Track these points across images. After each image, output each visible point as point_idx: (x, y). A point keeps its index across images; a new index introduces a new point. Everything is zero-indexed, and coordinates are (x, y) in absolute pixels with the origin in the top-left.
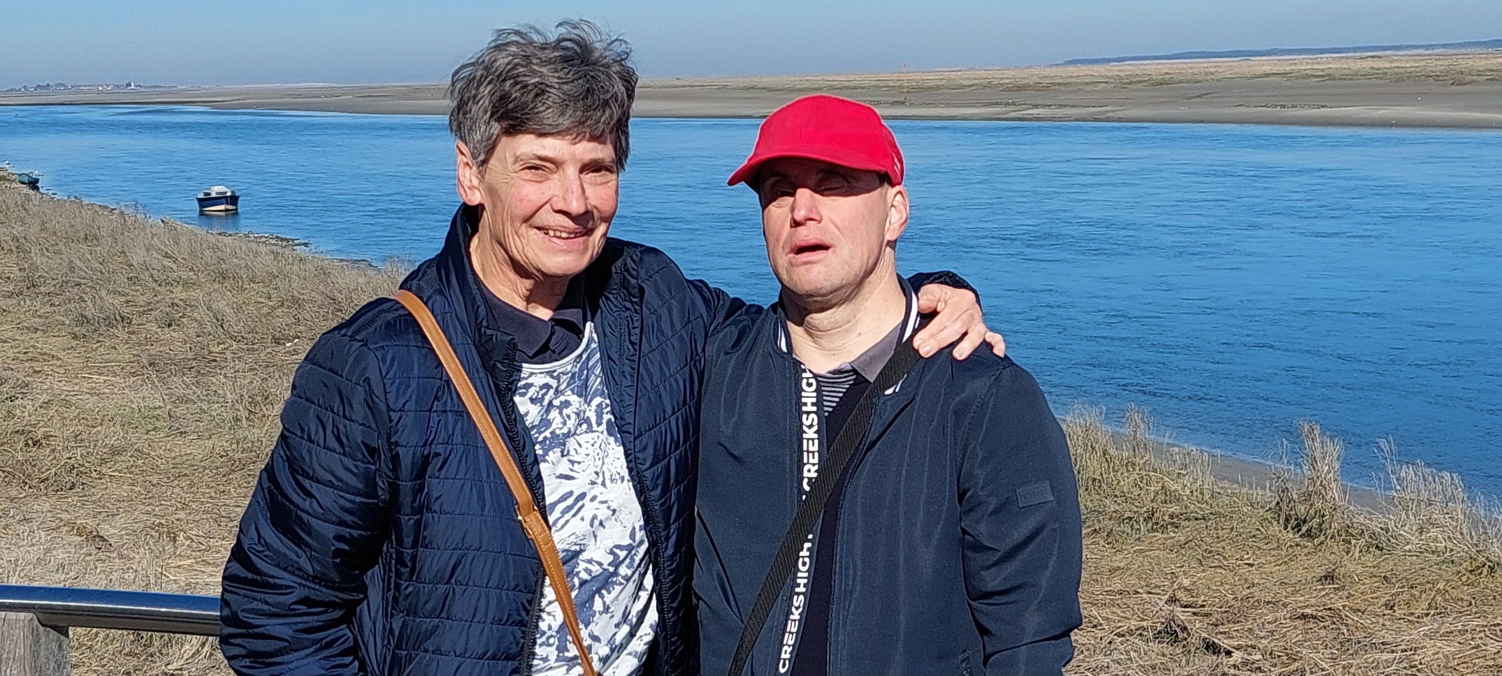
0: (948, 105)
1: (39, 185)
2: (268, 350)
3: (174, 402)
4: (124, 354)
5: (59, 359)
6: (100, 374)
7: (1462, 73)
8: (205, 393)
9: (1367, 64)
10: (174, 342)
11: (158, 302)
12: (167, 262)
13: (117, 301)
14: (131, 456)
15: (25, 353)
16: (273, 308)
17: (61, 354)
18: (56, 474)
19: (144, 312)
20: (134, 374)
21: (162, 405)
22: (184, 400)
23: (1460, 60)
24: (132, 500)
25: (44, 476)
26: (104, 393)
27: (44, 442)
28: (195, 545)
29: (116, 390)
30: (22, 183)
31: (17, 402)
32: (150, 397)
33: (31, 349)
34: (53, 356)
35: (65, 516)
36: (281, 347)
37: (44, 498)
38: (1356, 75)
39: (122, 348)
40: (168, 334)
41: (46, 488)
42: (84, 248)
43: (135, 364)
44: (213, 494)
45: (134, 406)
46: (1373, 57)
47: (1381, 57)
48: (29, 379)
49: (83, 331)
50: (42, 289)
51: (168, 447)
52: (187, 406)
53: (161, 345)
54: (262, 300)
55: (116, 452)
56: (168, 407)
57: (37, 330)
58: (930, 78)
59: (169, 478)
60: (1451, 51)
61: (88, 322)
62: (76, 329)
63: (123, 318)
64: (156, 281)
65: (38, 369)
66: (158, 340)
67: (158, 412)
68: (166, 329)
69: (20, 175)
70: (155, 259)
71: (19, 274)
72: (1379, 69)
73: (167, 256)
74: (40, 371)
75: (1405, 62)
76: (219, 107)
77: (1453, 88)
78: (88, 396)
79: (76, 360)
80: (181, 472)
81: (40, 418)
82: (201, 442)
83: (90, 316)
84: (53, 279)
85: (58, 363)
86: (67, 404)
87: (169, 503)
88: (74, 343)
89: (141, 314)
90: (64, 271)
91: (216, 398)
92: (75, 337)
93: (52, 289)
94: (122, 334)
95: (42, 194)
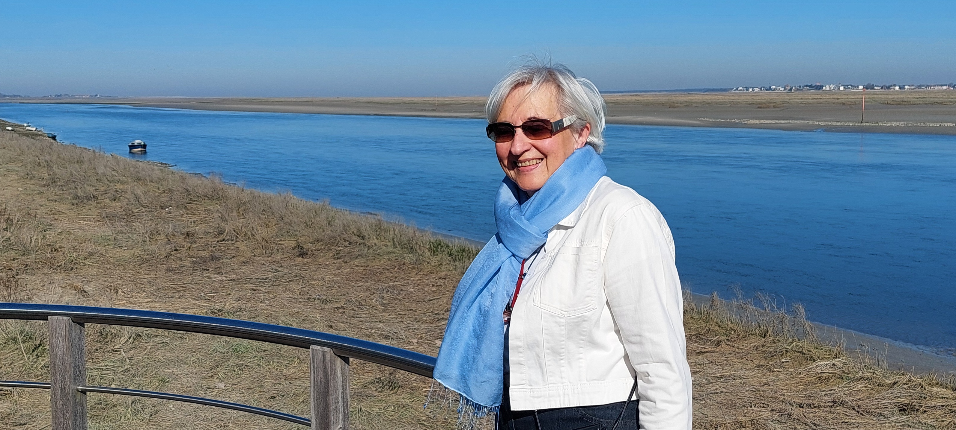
0: (455, 112)
1: (56, 138)
2: (159, 211)
3: (117, 233)
4: (95, 212)
5: (66, 214)
6: (84, 221)
7: (674, 103)
8: (130, 230)
9: (634, 98)
10: (117, 207)
11: (110, 190)
12: (114, 173)
13: (92, 189)
14: (98, 256)
15: (51, 211)
16: (161, 194)
17: (67, 212)
18: (65, 263)
19: (103, 194)
20: (99, 221)
21: (111, 234)
22: (121, 232)
23: (673, 98)
24: (98, 275)
25: (59, 264)
26: (86, 229)
27: (59, 249)
28: (126, 295)
29: (91, 228)
30: (49, 137)
31: (47, 232)
32: (106, 231)
33: (53, 210)
34: (63, 213)
35: (69, 282)
36: (164, 210)
37: (59, 274)
38: (629, 103)
39: (94, 210)
40: (114, 204)
41: (60, 269)
42: (76, 165)
43: (99, 217)
44: (134, 273)
45: (99, 235)
46: (636, 95)
47: (639, 95)
48: (53, 222)
49: (77, 202)
50: (59, 183)
51: (114, 253)
52: (123, 235)
53: (111, 209)
54: (155, 190)
55: (91, 254)
56: (114, 235)
57: (56, 201)
58: (447, 100)
59: (114, 266)
60: (669, 93)
61: (79, 198)
62: (73, 201)
63: (94, 197)
64: (108, 181)
65: (56, 218)
66: (109, 206)
67: (110, 237)
68: (113, 202)
69: (48, 134)
70: (109, 172)
71: (48, 177)
72: (638, 100)
73: (114, 170)
74: (57, 219)
75: (649, 97)
76: (136, 105)
77: (670, 109)
78: (79, 230)
79: (73, 214)
80: (120, 263)
81: (57, 239)
82: (128, 251)
83: (79, 195)
84: (63, 179)
85: (66, 215)
86: (69, 233)
87: (114, 277)
88: (73, 207)
89: (102, 195)
90: (68, 175)
91: (135, 232)
92: (73, 204)
93: (63, 184)
94: (93, 203)
95: (58, 142)
